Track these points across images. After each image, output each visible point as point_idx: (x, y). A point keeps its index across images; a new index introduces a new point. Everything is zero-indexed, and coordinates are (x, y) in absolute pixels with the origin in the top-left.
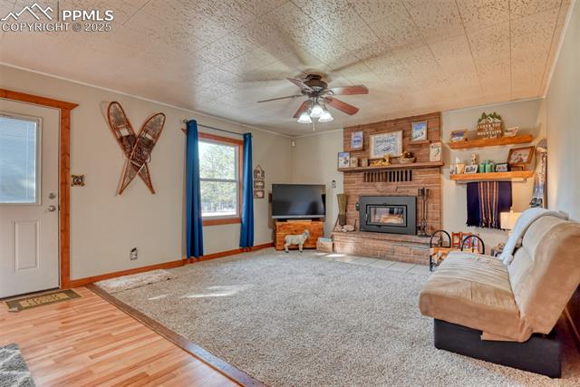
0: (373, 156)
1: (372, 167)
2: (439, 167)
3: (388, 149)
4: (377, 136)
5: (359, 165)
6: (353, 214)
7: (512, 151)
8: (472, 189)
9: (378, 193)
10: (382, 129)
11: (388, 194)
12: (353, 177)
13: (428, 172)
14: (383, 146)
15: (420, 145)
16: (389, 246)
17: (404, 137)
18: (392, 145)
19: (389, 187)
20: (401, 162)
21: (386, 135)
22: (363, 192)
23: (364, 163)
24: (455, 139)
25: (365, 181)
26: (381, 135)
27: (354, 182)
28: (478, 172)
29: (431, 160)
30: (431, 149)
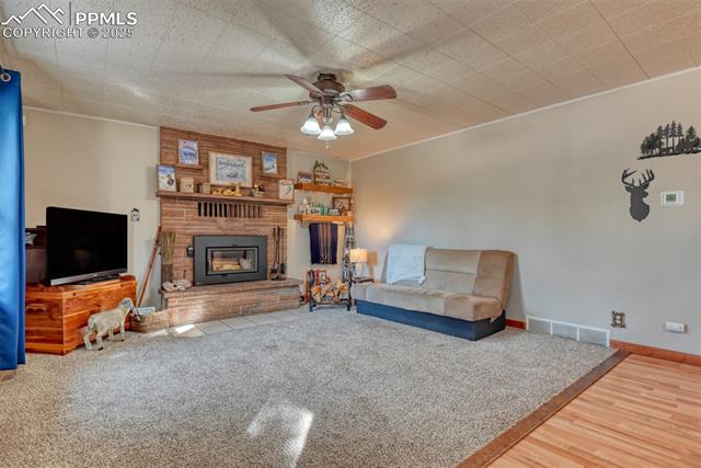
0: (213, 181)
1: (215, 195)
2: (285, 205)
3: (235, 176)
4: (219, 155)
5: (198, 190)
6: (182, 261)
7: (334, 199)
8: (313, 229)
9: (220, 232)
10: (225, 148)
11: (233, 233)
12: (178, 207)
13: (277, 210)
14: (228, 171)
15: (269, 179)
16: (254, 296)
17: (254, 165)
18: (240, 172)
19: (235, 224)
20: (256, 195)
21: (231, 157)
22: (196, 228)
23: (206, 188)
24: (303, 180)
25: (200, 215)
26: (226, 156)
27: (181, 214)
28: (323, 214)
29: (281, 197)
30: (281, 187)
